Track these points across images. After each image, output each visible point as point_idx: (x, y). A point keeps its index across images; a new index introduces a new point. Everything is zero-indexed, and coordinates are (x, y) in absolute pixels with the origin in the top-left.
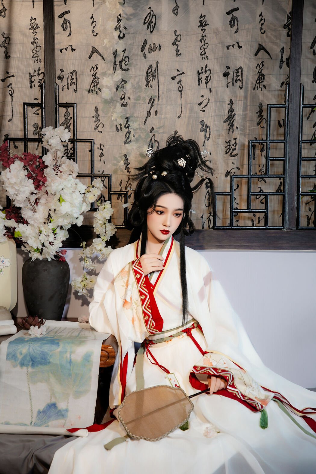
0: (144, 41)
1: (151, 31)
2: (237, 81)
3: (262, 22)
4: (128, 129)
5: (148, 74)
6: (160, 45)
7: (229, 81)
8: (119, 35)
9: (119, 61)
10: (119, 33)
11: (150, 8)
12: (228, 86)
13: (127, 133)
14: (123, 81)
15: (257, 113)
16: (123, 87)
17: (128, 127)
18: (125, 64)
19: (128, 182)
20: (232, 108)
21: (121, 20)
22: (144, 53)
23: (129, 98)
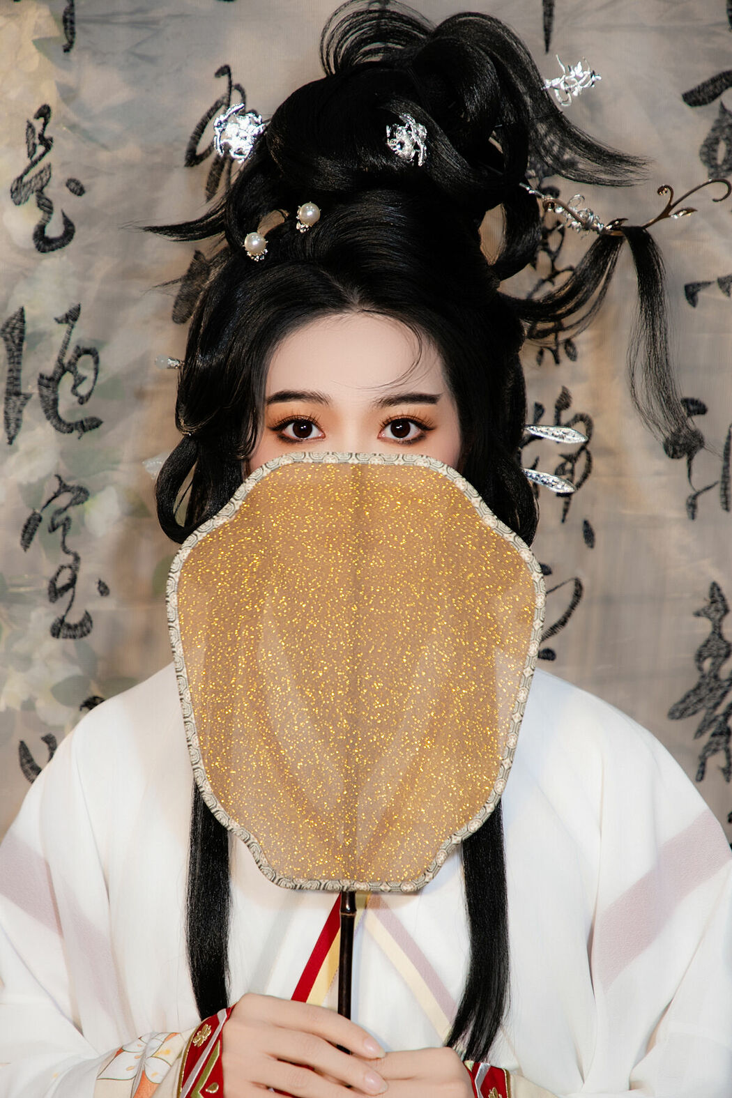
0: (192, 264)
7: (699, 481)
8: (40, 230)
9: (42, 376)
10: (37, 216)
11: (225, 71)
12: (692, 506)
14: (64, 488)
16: (66, 524)
18: (76, 394)
20: (721, 636)
21: (47, 144)
23: (102, 589)
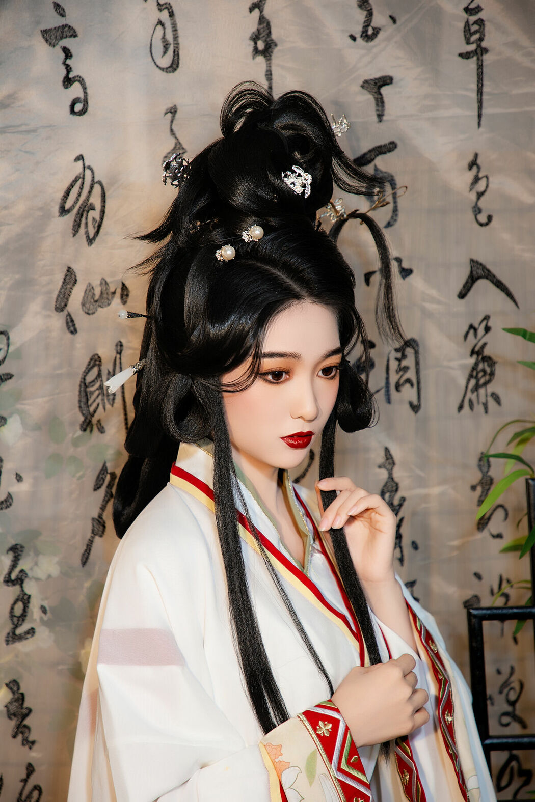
0: (66, 276)
1: (88, 237)
2: (403, 385)
3: (481, 186)
4: (18, 587)
5: (86, 386)
6: (123, 284)
11: (80, 158)
13: (15, 603)
15: (474, 488)
17: (20, 581)
19: (25, 781)
20: (392, 479)
22: (69, 315)
23: (18, 478)
